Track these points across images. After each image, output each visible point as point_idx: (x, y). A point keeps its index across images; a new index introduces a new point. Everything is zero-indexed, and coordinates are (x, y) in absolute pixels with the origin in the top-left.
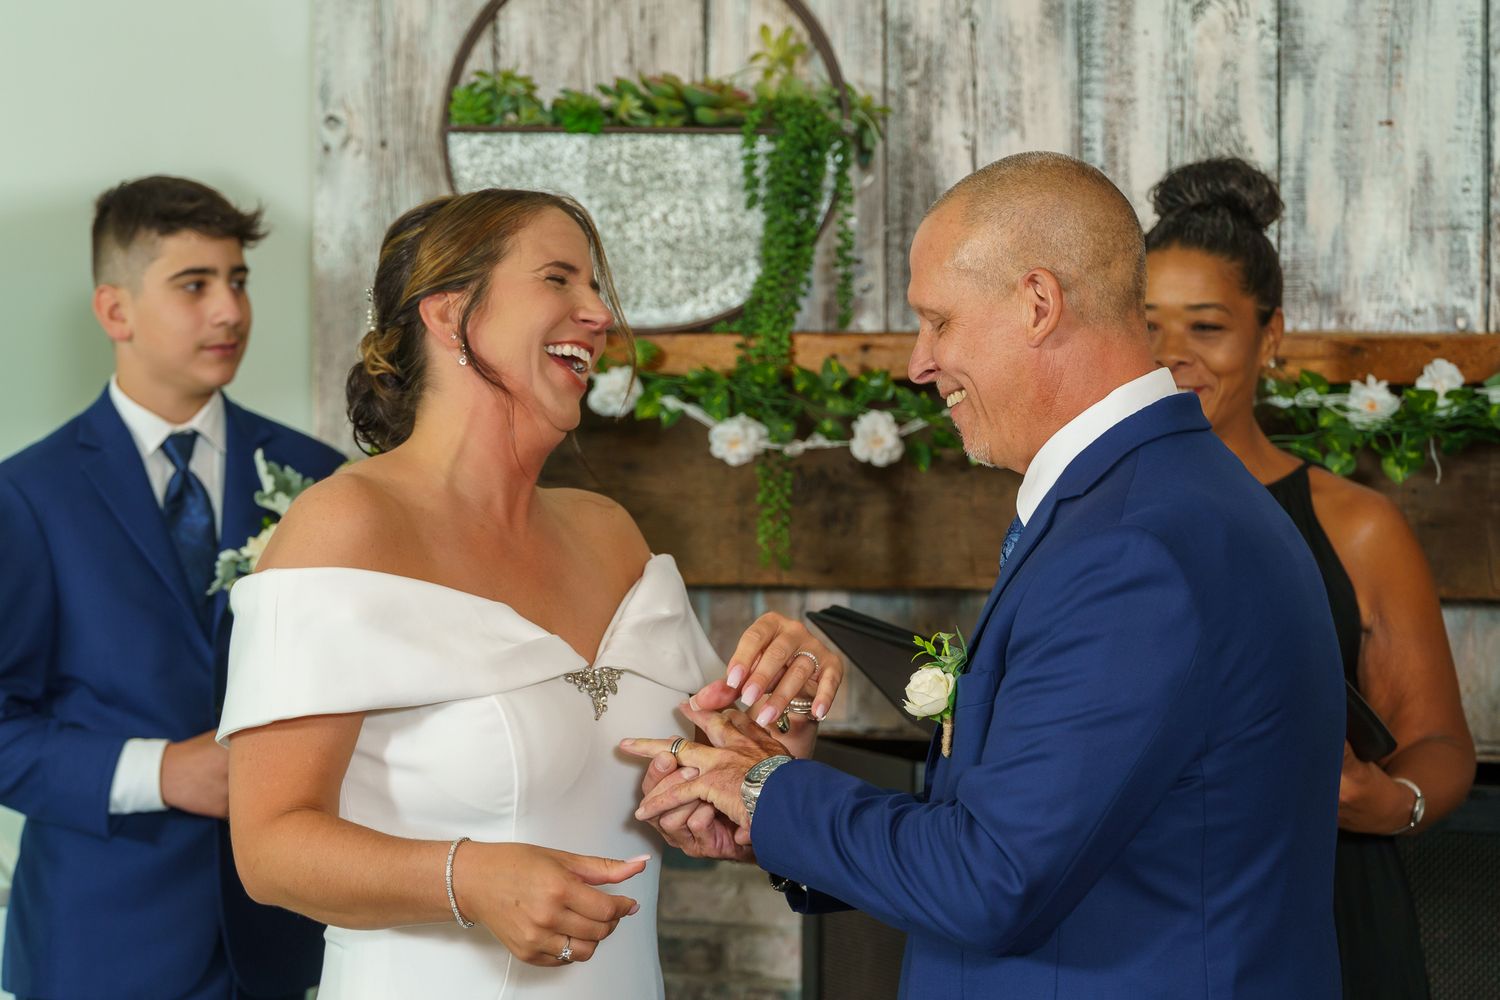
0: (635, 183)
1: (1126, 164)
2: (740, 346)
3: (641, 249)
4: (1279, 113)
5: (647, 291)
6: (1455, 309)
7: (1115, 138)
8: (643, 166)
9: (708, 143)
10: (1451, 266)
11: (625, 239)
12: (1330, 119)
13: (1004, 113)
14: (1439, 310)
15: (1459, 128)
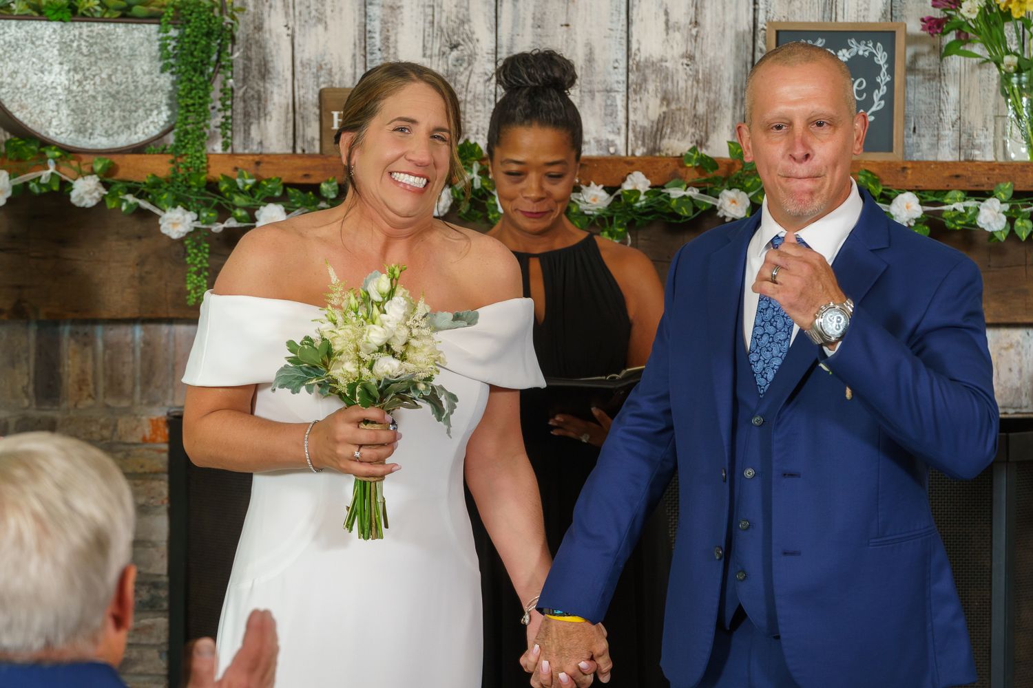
0: (90, 55)
1: (395, 48)
2: (173, 162)
3: (94, 97)
4: (496, 17)
5: (98, 125)
6: (608, 141)
7: (388, 31)
8: (96, 43)
9: (137, 29)
10: (606, 115)
11: (84, 91)
12: (529, 22)
13: (314, 13)
14: (598, 142)
15: (611, 30)
